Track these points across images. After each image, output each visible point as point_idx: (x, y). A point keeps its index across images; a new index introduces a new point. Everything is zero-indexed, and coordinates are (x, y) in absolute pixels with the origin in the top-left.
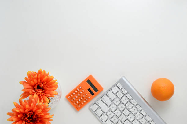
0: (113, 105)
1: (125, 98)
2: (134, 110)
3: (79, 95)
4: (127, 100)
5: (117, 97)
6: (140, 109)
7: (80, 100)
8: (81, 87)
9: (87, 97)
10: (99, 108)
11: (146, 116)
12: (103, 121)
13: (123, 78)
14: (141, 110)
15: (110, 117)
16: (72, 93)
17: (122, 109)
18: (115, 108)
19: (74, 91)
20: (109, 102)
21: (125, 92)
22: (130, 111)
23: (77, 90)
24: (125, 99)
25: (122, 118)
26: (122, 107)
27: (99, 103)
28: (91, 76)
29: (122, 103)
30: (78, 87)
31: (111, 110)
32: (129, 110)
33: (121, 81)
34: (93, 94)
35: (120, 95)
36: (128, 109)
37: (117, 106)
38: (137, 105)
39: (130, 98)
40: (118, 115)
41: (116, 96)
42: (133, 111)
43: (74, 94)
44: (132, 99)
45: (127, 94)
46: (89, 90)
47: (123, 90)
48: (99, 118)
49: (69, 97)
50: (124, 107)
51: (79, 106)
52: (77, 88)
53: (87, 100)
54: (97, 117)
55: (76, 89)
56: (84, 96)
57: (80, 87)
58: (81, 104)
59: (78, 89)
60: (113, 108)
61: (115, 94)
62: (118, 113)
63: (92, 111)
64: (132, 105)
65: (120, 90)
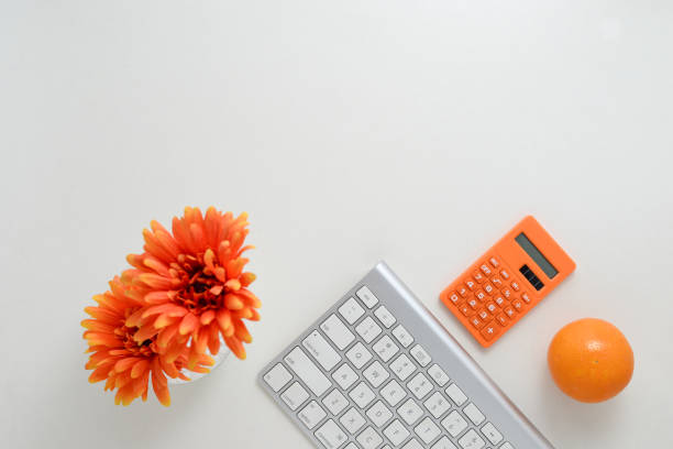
0: (345, 369)
1: (386, 339)
2: (420, 386)
3: (489, 288)
4: (395, 349)
5: (359, 339)
6: (443, 379)
7: (492, 307)
8: (496, 259)
9: (517, 295)
10: (295, 379)
11: (466, 404)
12: (310, 426)
13: (380, 268)
14: (448, 384)
15: (335, 410)
16: (463, 282)
17: (376, 382)
18: (353, 377)
19: (471, 275)
20: (329, 358)
21: (389, 320)
22: (407, 390)
23: (483, 273)
24: (389, 346)
25: (379, 414)
26: (377, 374)
27: (293, 362)
28: (530, 221)
29: (376, 358)
30: (487, 260)
31: (336, 386)
32: (404, 384)
33: (373, 280)
34: (538, 284)
35: (369, 329)
36: (399, 380)
37: (360, 371)
38: (430, 365)
39: (407, 340)
40: (362, 403)
41: (356, 334)
42: (417, 389)
43: (471, 284)
44: (413, 345)
45: (395, 326)
46: (525, 270)
47: (381, 312)
48: (294, 415)
49: (455, 298)
50: (384, 375)
51: (491, 330)
52: (481, 263)
53: (518, 305)
54: (290, 413)
55: (478, 268)
56: (507, 293)
57: (493, 261)
58: (499, 322)
59: (485, 268)
60: (344, 377)
61: (352, 327)
62: (363, 396)
63: (269, 391)
64: (412, 368)
65: (370, 312)
